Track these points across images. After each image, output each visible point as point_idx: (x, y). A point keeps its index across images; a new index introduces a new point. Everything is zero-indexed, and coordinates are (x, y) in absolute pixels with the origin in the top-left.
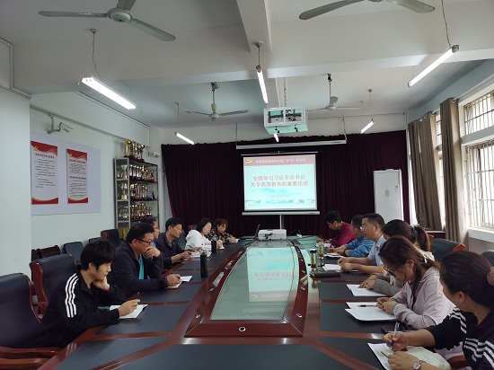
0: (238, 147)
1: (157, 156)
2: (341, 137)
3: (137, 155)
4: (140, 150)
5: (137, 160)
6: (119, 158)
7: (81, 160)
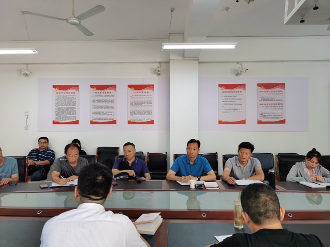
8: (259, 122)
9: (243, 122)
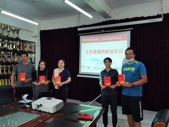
0: (79, 29)
2: (159, 16)
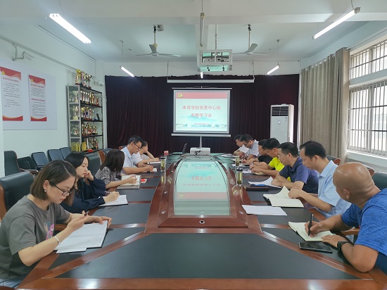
0: (169, 81)
1: (101, 85)
2: (250, 77)
3: (86, 84)
4: (88, 80)
5: (86, 87)
6: (71, 85)
7: (41, 85)
8: (33, 119)
9: (20, 119)
